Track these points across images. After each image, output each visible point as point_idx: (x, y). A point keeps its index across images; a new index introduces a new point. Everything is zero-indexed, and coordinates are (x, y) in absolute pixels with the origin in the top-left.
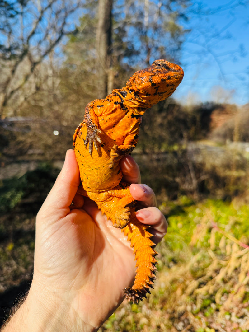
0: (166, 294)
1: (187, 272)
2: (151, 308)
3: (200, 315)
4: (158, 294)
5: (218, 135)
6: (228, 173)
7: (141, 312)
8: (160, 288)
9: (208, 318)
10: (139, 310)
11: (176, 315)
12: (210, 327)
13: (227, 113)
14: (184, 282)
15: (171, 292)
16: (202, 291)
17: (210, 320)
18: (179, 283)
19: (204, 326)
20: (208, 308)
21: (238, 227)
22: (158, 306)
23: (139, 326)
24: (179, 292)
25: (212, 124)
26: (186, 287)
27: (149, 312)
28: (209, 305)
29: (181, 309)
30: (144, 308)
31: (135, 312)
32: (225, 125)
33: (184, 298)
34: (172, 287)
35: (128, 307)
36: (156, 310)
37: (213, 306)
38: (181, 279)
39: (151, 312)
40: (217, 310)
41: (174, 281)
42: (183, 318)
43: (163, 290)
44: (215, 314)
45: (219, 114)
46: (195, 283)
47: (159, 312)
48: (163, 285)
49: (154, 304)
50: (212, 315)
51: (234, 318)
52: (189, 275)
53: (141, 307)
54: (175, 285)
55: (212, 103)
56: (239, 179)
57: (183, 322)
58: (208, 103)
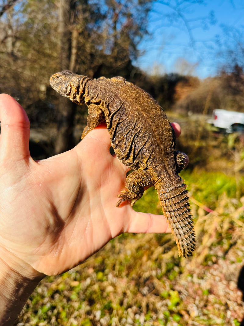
0: (132, 261)
1: (152, 238)
2: (117, 276)
3: (164, 279)
4: (124, 262)
5: (181, 107)
6: (190, 143)
7: (107, 280)
8: (126, 255)
9: (171, 281)
10: (105, 278)
11: (142, 280)
12: (173, 290)
13: (190, 86)
14: (149, 249)
15: (137, 258)
16: (167, 257)
17: (173, 282)
18: (144, 249)
19: (168, 288)
20: (172, 271)
21: (199, 194)
22: (124, 274)
23: (105, 294)
24: (145, 258)
25: (176, 96)
26: (152, 253)
27: (115, 280)
28: (173, 269)
29: (146, 275)
30: (110, 276)
31: (101, 281)
32: (188, 97)
33: (150, 264)
34: (137, 254)
35: (94, 276)
36: (122, 277)
37: (176, 269)
38: (147, 246)
39: (117, 280)
40: (181, 273)
41: (139, 248)
42: (148, 282)
43: (129, 257)
44: (177, 277)
45: (183, 87)
46: (160, 249)
47: (125, 280)
48: (129, 253)
49: (120, 272)
50: (175, 277)
51: (195, 279)
52: (154, 241)
53: (107, 275)
54: (140, 252)
55: (177, 75)
56: (200, 148)
57: (148, 286)
58: (172, 75)
